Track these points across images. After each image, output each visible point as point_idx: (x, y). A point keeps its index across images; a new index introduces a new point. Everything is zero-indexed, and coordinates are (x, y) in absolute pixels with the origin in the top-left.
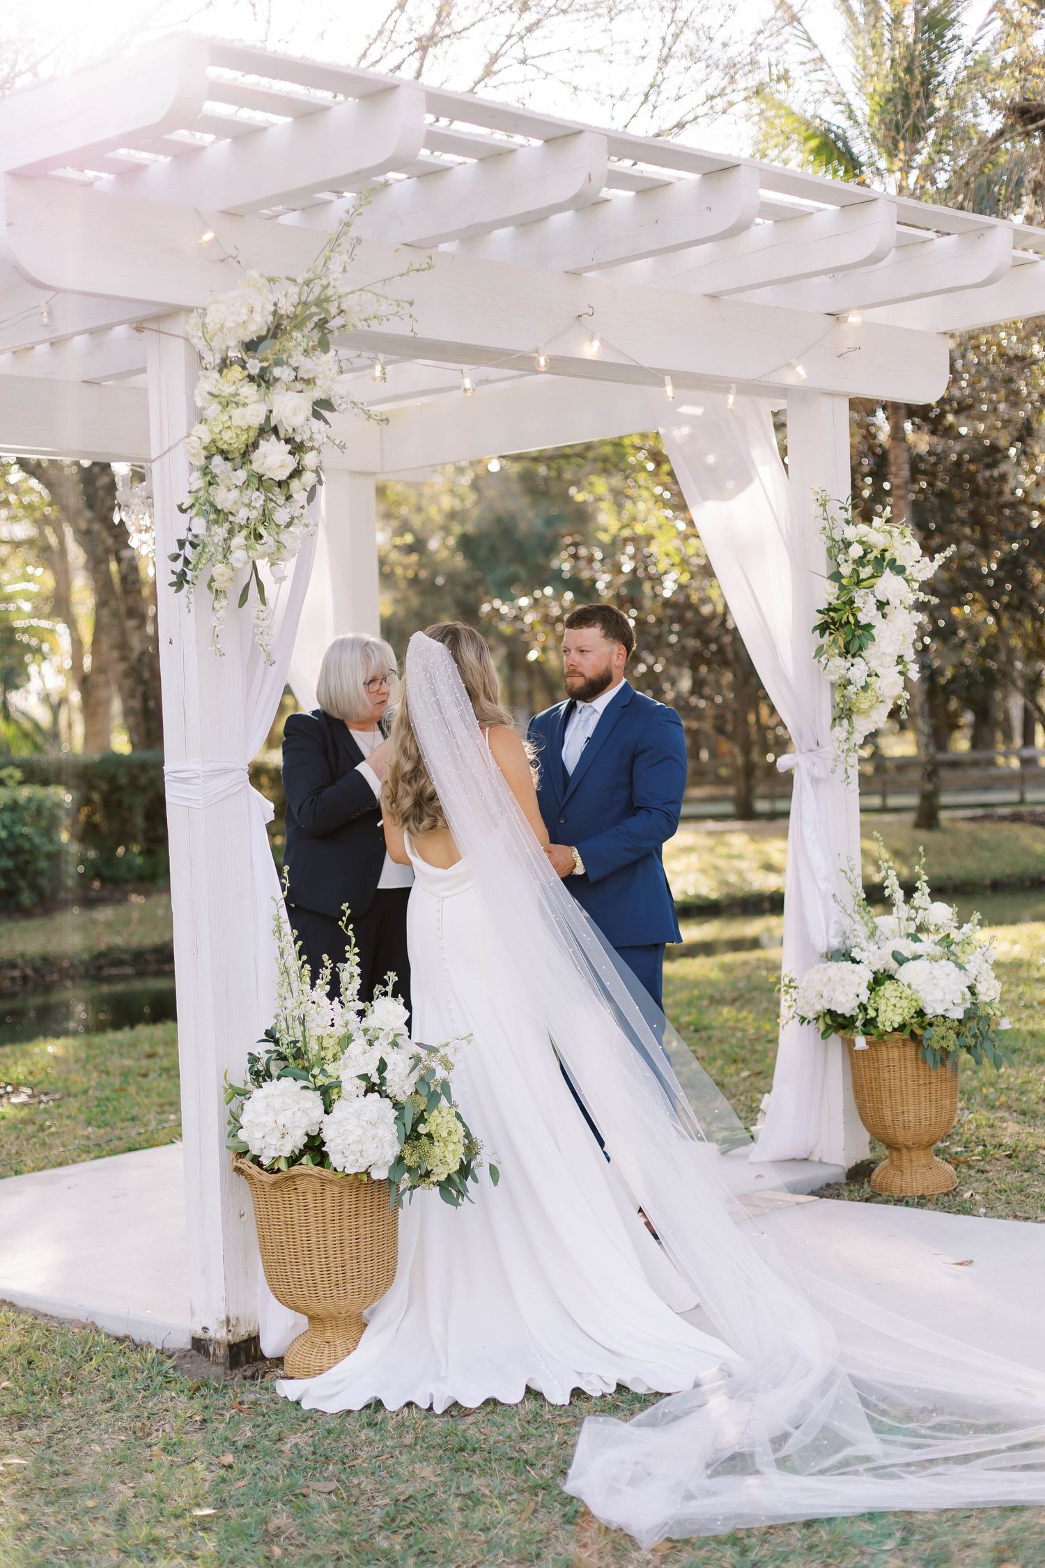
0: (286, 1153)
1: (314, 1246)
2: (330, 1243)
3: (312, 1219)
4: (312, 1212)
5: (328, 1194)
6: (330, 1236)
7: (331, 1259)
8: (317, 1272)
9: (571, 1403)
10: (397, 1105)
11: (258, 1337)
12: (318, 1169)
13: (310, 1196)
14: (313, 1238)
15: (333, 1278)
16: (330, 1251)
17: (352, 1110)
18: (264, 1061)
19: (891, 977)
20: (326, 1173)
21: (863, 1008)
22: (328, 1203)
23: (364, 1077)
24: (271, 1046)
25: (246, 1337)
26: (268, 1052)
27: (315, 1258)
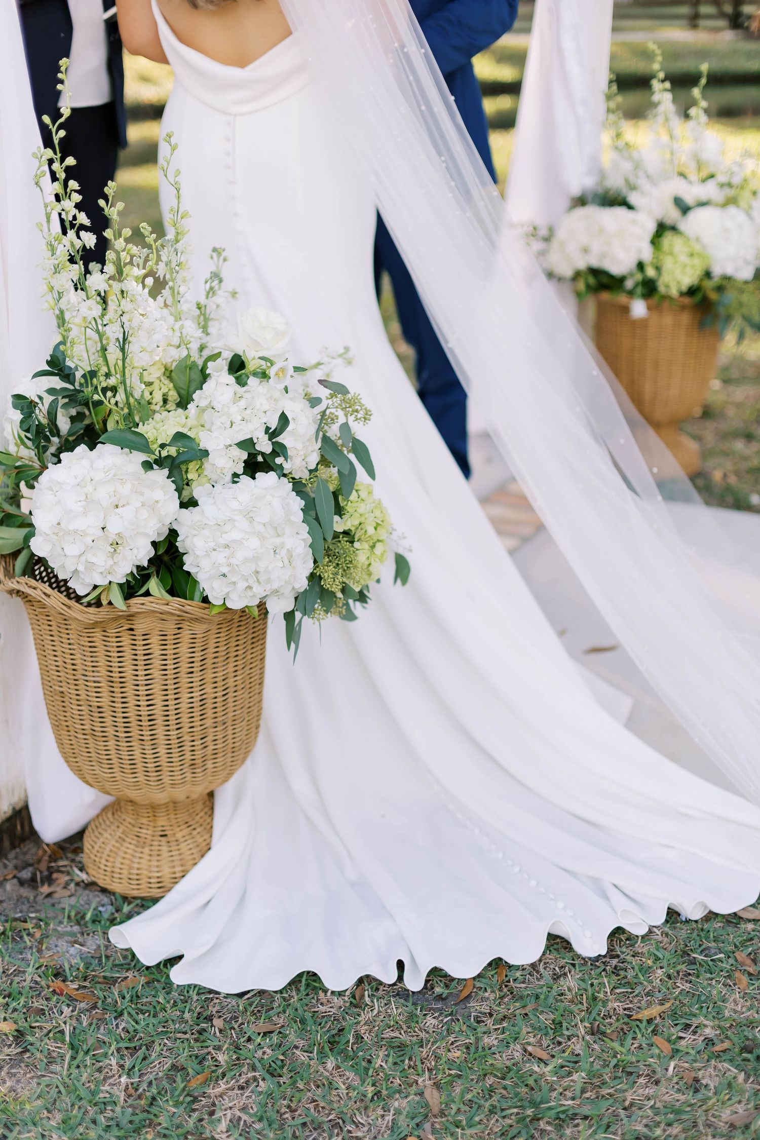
0: (120, 577)
1: (158, 710)
2: (184, 706)
3: (156, 673)
4: (157, 663)
5: (186, 635)
6: (185, 696)
7: (186, 730)
8: (162, 750)
9: (610, 950)
10: (298, 487)
11: (26, 807)
12: (176, 602)
13: (155, 640)
14: (158, 701)
15: (188, 756)
16: (185, 719)
17: (235, 505)
18: (44, 407)
19: (673, 228)
20: (193, 607)
21: (641, 266)
22: (184, 649)
23: (247, 444)
24: (56, 382)
25: (9, 812)
26: (51, 391)
27: (160, 731)
